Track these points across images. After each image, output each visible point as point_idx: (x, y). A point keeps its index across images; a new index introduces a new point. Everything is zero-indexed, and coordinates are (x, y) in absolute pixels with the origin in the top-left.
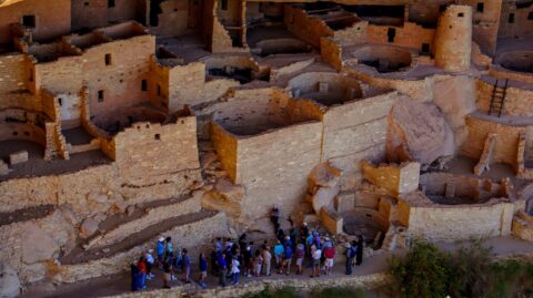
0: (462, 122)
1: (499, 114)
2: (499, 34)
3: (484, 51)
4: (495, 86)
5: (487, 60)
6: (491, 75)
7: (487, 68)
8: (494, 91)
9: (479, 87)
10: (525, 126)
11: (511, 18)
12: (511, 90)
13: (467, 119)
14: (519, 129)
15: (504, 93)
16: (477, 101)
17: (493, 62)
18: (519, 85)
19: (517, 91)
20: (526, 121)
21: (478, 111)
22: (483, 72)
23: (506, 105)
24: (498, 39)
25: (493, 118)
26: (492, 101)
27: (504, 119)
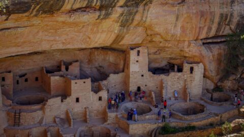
0: (3, 132)
1: (19, 125)
2: (13, 89)
3: (8, 98)
4: (15, 113)
5: (10, 102)
6: (13, 108)
7: (10, 105)
8: (15, 115)
9: (8, 114)
10: (31, 128)
11: (18, 82)
12: (22, 114)
13: (5, 130)
14: (28, 130)
15: (20, 115)
16: (8, 121)
17: (13, 103)
18: (26, 111)
19: (25, 114)
20: (31, 126)
21: (9, 125)
22: (9, 108)
23: (21, 121)
24: (14, 92)
25: (16, 127)
26: (15, 120)
27: (21, 127)
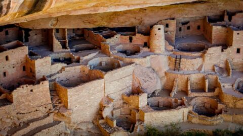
0: (164, 74)
1: (179, 70)
2: (176, 36)
3: (170, 44)
4: (176, 59)
5: (172, 48)
6: (174, 54)
7: (172, 51)
8: (176, 61)
9: (169, 59)
10: (190, 74)
11: (180, 30)
12: (182, 60)
13: (165, 73)
14: (187, 76)
15: (180, 61)
16: (169, 65)
17: (174, 48)
18: (186, 57)
19: (185, 60)
20: (190, 72)
21: (170, 69)
22: (171, 53)
23: (181, 66)
24: (176, 39)
25: (176, 72)
26: (175, 65)
27: (181, 72)
